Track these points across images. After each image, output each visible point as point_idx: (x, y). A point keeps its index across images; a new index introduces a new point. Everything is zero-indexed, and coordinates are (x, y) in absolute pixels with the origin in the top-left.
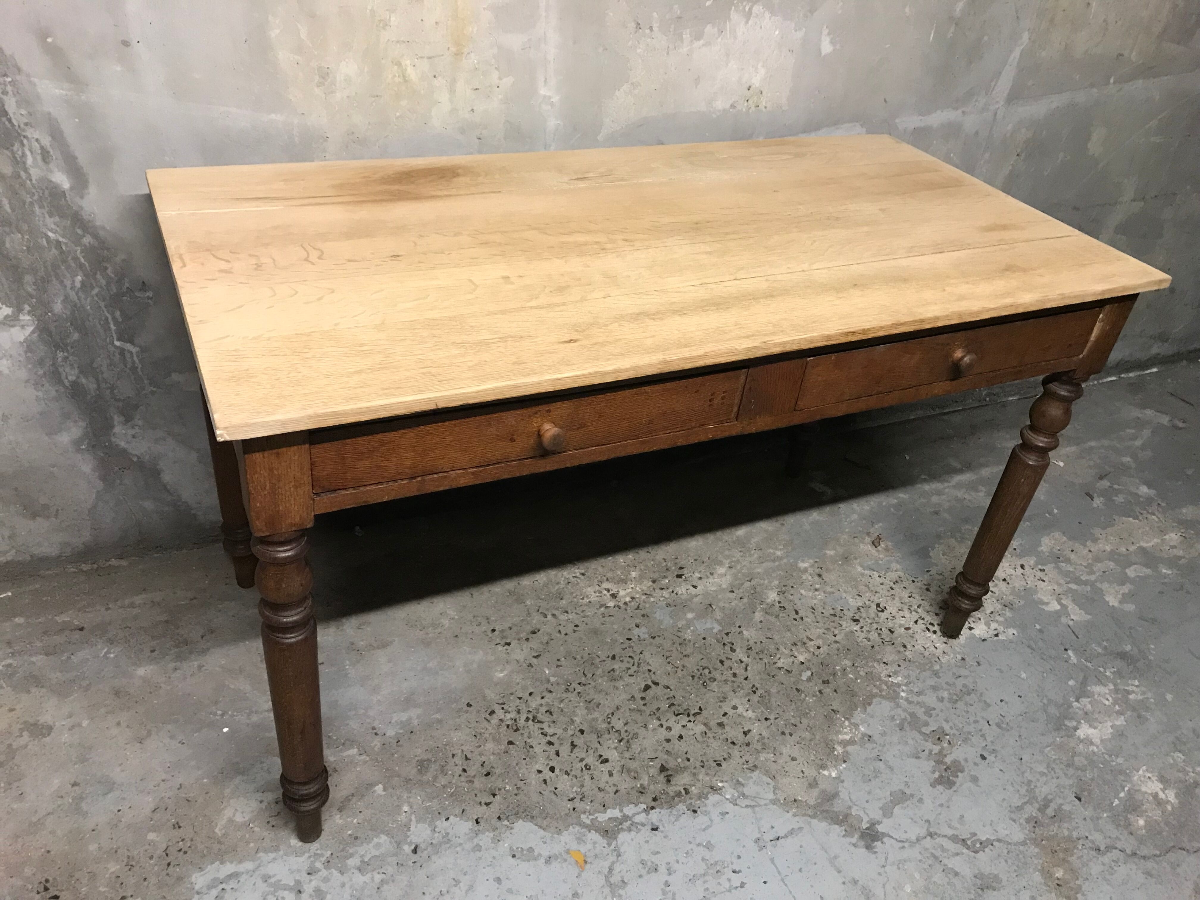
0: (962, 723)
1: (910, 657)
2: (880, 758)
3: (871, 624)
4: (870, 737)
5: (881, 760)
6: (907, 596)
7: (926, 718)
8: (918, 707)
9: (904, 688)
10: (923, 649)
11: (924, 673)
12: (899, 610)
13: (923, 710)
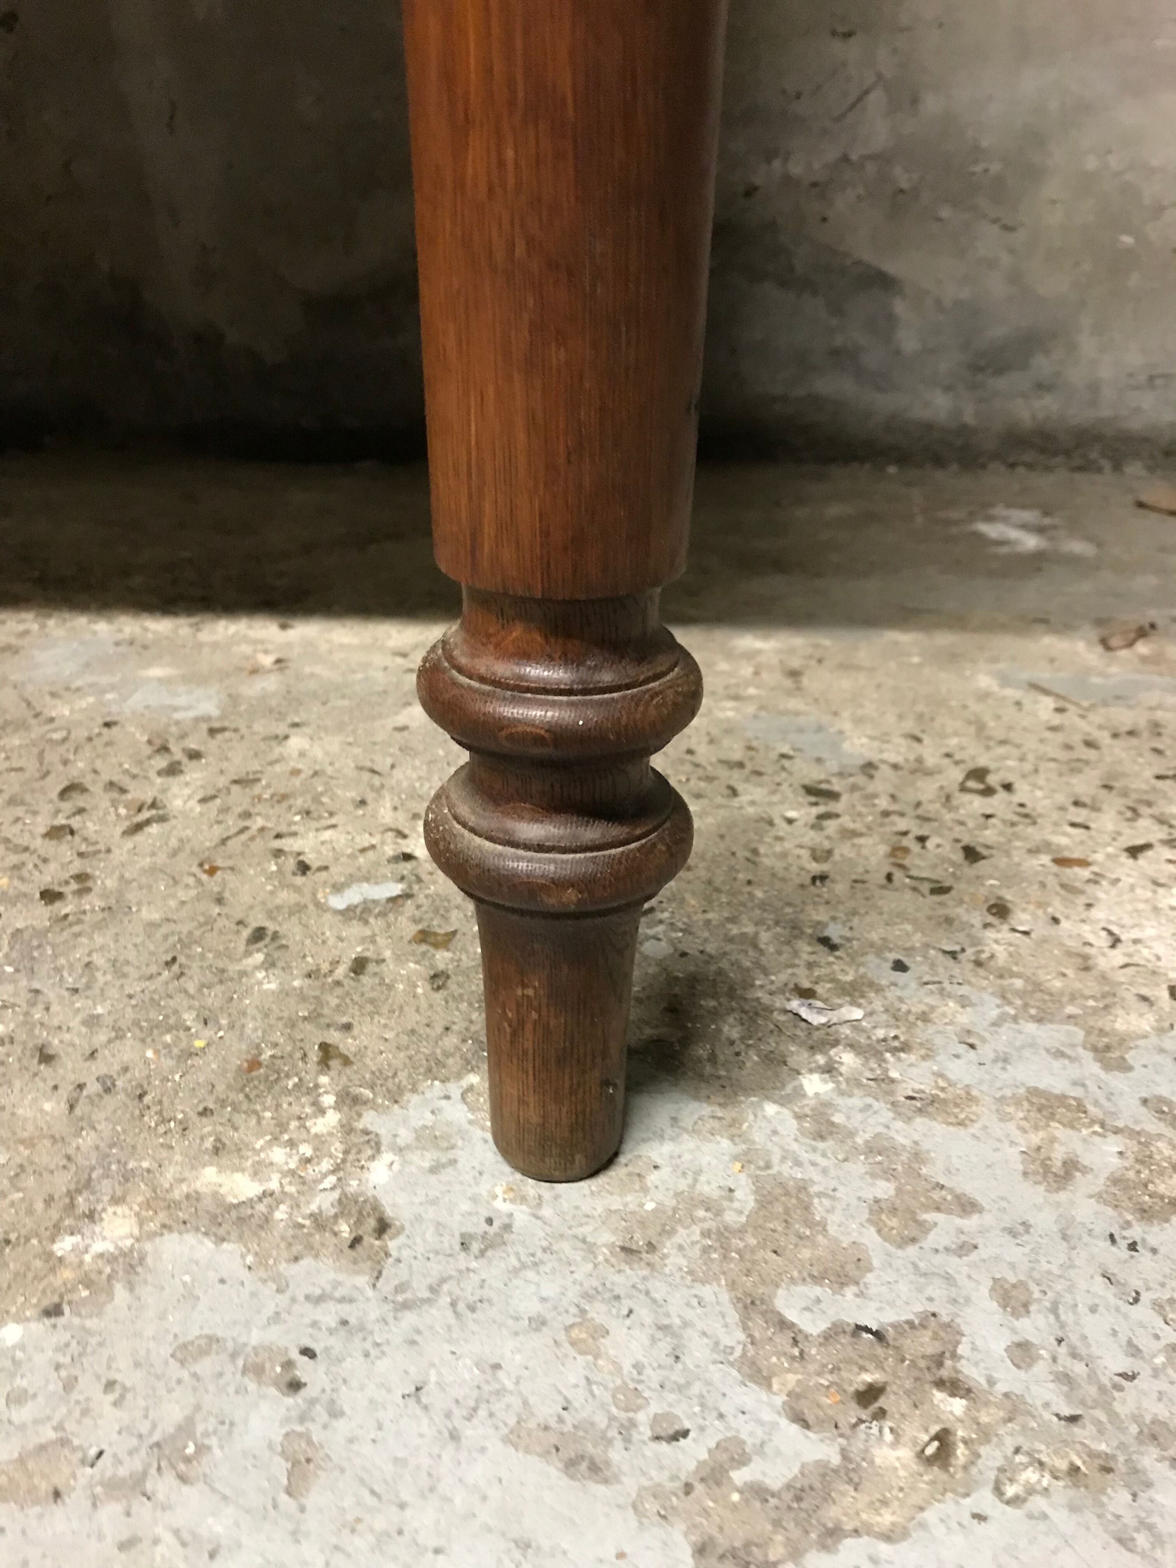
0: (1133, 1350)
1: (1001, 952)
2: (304, 1369)
3: (886, 814)
4: (383, 1227)
5: (295, 1386)
6: (1148, 773)
7: (870, 1238)
8: (859, 1167)
9: (848, 1059)
10: (1103, 940)
11: (1031, 1028)
12: (1076, 804)
13: (884, 1189)
